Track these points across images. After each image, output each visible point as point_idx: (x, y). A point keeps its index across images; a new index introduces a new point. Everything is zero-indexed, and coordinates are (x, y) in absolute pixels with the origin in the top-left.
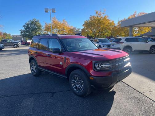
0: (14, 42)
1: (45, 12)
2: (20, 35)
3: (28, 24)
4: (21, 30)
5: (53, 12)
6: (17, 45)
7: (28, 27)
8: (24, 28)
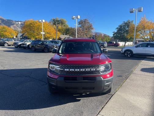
0: (101, 43)
1: (131, 13)
2: (112, 37)
3: (121, 26)
4: (113, 32)
5: (139, 12)
6: (103, 46)
7: (120, 29)
8: (117, 30)
